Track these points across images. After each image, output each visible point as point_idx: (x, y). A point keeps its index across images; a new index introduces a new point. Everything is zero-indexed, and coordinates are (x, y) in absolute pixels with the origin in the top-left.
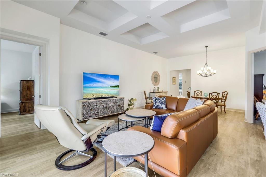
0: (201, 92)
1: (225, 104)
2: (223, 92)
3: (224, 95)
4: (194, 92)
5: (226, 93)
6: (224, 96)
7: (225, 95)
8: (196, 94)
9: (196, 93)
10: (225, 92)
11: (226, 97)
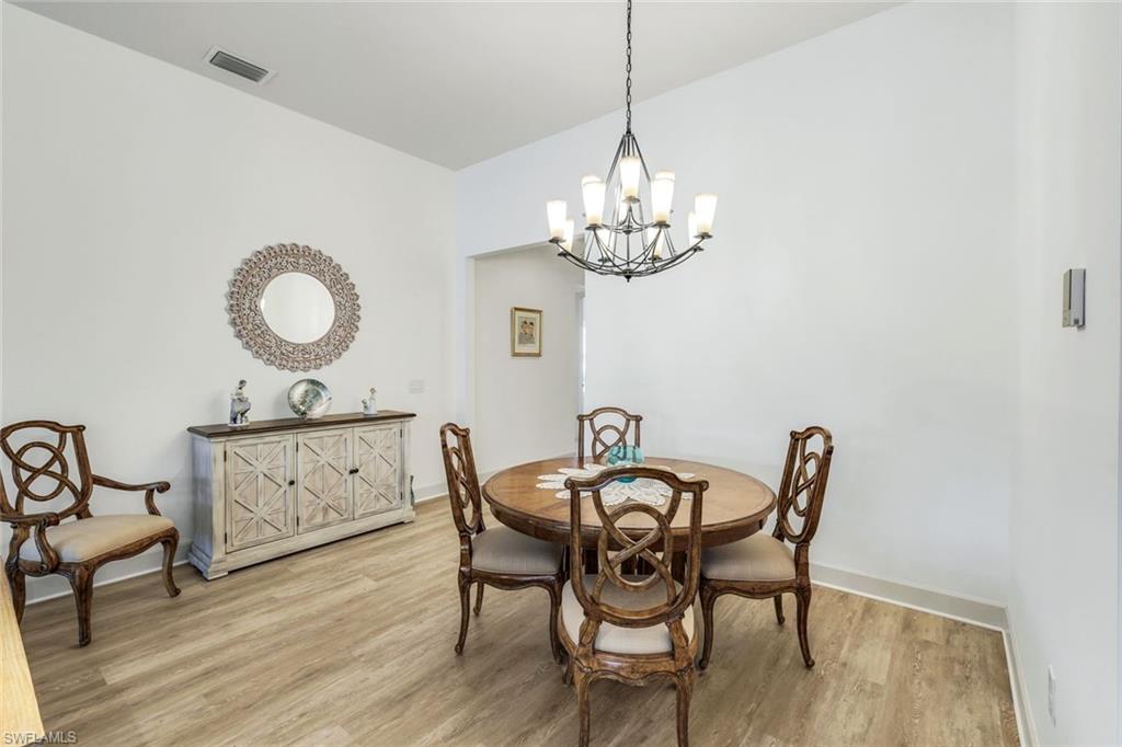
0: (633, 423)
1: (801, 564)
2: (793, 434)
3: (805, 460)
4: (581, 418)
5: (816, 445)
6: (800, 473)
7: (811, 469)
8: (589, 436)
9: (597, 434)
10: (810, 432)
11: (819, 487)
